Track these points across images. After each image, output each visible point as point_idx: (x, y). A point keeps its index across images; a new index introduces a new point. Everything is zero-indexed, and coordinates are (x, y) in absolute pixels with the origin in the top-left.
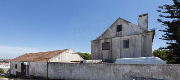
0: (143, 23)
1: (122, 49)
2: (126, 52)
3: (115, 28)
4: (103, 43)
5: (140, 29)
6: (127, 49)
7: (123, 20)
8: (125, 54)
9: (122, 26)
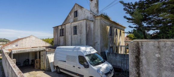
0: (94, 7)
1: (72, 36)
2: (75, 39)
3: (73, 14)
4: (60, 30)
5: (91, 13)
6: (76, 35)
7: (79, 5)
8: (74, 41)
9: (78, 11)
